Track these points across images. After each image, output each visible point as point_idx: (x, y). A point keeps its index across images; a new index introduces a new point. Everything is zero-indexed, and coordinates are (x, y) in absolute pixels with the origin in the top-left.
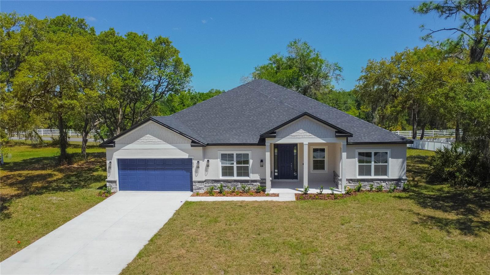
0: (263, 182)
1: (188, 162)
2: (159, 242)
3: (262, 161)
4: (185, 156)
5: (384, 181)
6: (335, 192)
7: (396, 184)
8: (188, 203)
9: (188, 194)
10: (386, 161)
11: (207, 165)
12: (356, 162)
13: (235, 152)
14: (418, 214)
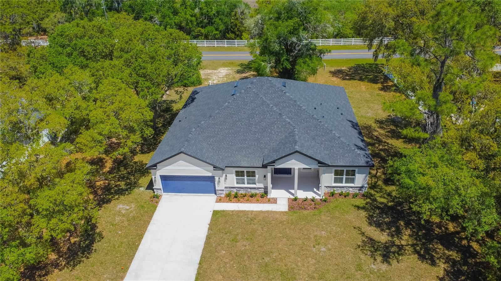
0: (266, 188)
1: (211, 179)
3: (265, 176)
4: (210, 174)
5: (351, 187)
6: (317, 197)
7: (360, 190)
8: (215, 213)
9: (212, 198)
10: (354, 175)
11: (226, 179)
12: (332, 176)
13: (245, 170)
14: (363, 234)
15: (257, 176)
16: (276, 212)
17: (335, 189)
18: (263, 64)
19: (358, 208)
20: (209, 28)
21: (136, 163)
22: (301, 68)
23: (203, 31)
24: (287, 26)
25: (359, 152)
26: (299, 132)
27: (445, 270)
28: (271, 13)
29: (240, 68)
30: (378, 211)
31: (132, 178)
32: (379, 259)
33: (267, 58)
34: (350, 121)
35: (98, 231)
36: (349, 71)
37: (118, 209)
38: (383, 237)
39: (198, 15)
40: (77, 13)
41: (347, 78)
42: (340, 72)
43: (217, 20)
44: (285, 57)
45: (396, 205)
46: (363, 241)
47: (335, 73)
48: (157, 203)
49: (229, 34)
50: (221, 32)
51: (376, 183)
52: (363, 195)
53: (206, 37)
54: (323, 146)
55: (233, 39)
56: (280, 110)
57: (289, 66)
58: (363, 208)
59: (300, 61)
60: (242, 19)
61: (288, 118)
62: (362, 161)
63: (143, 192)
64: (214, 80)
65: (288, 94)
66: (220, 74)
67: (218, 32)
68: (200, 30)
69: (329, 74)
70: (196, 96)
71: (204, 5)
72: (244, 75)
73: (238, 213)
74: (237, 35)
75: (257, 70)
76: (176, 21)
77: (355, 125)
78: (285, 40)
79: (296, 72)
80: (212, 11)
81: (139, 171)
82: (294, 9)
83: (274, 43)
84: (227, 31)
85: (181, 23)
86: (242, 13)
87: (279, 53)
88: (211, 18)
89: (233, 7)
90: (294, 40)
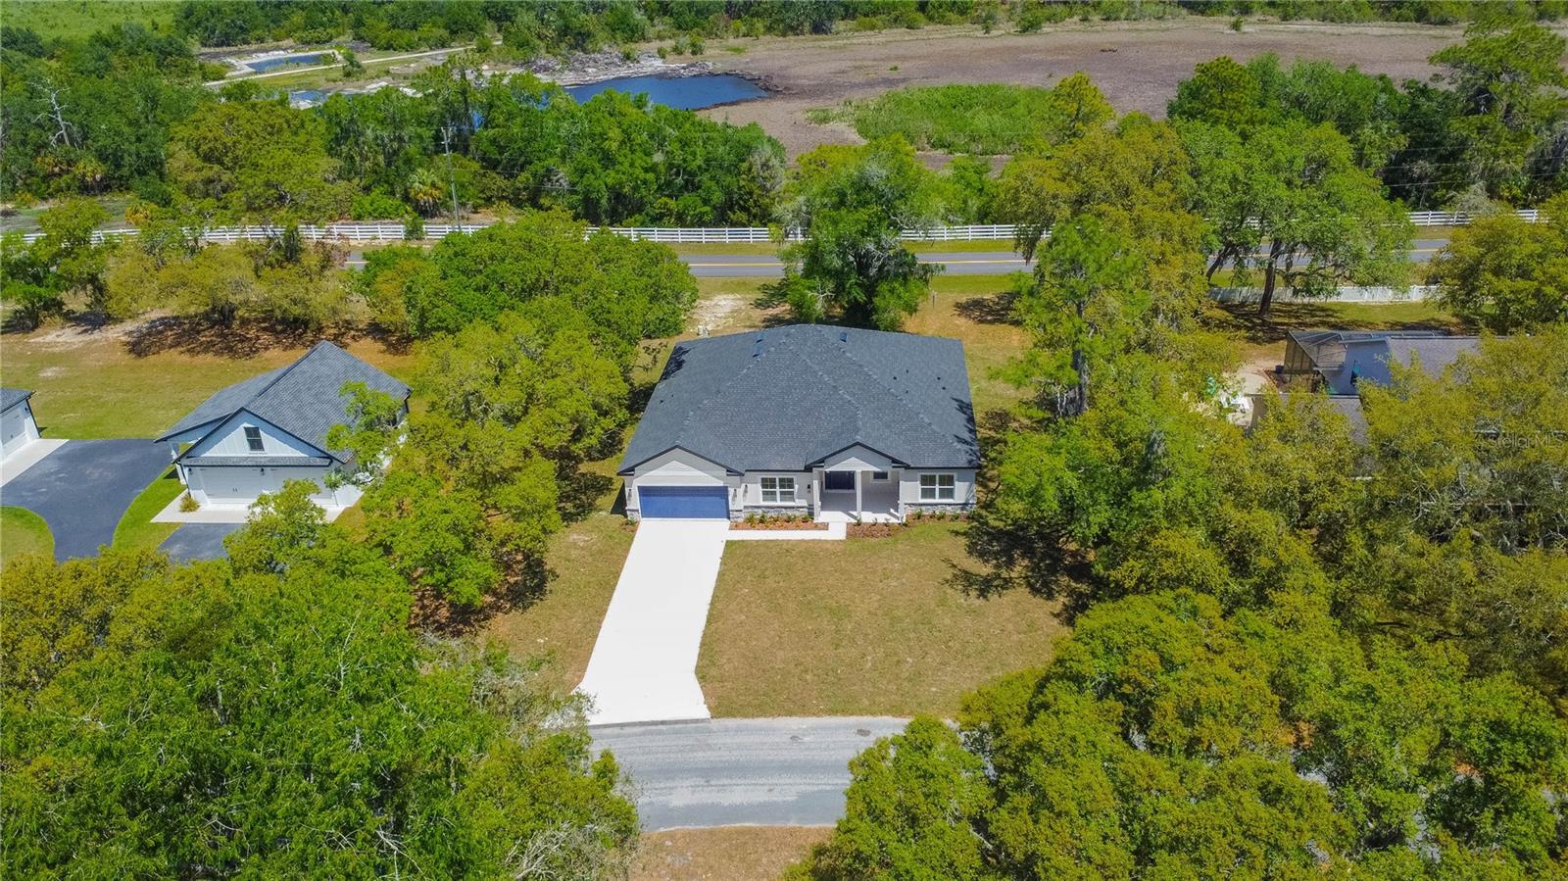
0: (811, 507)
1: (722, 493)
2: (720, 606)
3: (809, 487)
4: (721, 484)
5: (949, 505)
6: (893, 520)
7: (963, 509)
8: (730, 544)
9: (725, 523)
10: (953, 484)
11: (746, 491)
12: (918, 486)
13: (777, 477)
14: (954, 566)
15: (796, 486)
16: (826, 541)
17: (924, 508)
18: (810, 294)
19: (957, 533)
20: (688, 198)
21: (583, 475)
22: (887, 302)
23: (672, 204)
24: (857, 221)
25: (959, 446)
26: (864, 416)
27: (1064, 604)
28: (824, 194)
29: (760, 296)
30: (986, 538)
31: (583, 497)
32: (973, 593)
33: (817, 282)
34: (956, 400)
35: (547, 567)
36: (997, 304)
37: (571, 540)
38: (985, 570)
39: (662, 169)
40: (367, 159)
41: (989, 318)
42: (978, 304)
43: (705, 177)
44: (853, 281)
45: (1017, 530)
46: (955, 575)
47: (964, 309)
48: (634, 531)
49: (734, 213)
50: (714, 207)
51: (993, 500)
52: (968, 518)
53: (681, 220)
54: (902, 437)
55: (744, 226)
56: (835, 381)
57: (862, 298)
58: (965, 534)
59: (883, 287)
60: (764, 178)
61: (848, 393)
62: (963, 461)
63: (606, 517)
64: (706, 324)
65: (848, 354)
66: (718, 309)
67: (708, 209)
68: (666, 204)
69: (952, 311)
70: (683, 357)
71: (677, 145)
72: (771, 312)
73: (766, 543)
74: (755, 217)
75: (799, 305)
76: (610, 181)
77: (965, 408)
78: (854, 246)
79: (875, 310)
80: (695, 158)
81: (593, 486)
82: (871, 189)
83: (831, 252)
84: (730, 205)
85: (622, 186)
86: (765, 165)
87: (842, 273)
88: (692, 174)
89: (744, 150)
90: (871, 247)
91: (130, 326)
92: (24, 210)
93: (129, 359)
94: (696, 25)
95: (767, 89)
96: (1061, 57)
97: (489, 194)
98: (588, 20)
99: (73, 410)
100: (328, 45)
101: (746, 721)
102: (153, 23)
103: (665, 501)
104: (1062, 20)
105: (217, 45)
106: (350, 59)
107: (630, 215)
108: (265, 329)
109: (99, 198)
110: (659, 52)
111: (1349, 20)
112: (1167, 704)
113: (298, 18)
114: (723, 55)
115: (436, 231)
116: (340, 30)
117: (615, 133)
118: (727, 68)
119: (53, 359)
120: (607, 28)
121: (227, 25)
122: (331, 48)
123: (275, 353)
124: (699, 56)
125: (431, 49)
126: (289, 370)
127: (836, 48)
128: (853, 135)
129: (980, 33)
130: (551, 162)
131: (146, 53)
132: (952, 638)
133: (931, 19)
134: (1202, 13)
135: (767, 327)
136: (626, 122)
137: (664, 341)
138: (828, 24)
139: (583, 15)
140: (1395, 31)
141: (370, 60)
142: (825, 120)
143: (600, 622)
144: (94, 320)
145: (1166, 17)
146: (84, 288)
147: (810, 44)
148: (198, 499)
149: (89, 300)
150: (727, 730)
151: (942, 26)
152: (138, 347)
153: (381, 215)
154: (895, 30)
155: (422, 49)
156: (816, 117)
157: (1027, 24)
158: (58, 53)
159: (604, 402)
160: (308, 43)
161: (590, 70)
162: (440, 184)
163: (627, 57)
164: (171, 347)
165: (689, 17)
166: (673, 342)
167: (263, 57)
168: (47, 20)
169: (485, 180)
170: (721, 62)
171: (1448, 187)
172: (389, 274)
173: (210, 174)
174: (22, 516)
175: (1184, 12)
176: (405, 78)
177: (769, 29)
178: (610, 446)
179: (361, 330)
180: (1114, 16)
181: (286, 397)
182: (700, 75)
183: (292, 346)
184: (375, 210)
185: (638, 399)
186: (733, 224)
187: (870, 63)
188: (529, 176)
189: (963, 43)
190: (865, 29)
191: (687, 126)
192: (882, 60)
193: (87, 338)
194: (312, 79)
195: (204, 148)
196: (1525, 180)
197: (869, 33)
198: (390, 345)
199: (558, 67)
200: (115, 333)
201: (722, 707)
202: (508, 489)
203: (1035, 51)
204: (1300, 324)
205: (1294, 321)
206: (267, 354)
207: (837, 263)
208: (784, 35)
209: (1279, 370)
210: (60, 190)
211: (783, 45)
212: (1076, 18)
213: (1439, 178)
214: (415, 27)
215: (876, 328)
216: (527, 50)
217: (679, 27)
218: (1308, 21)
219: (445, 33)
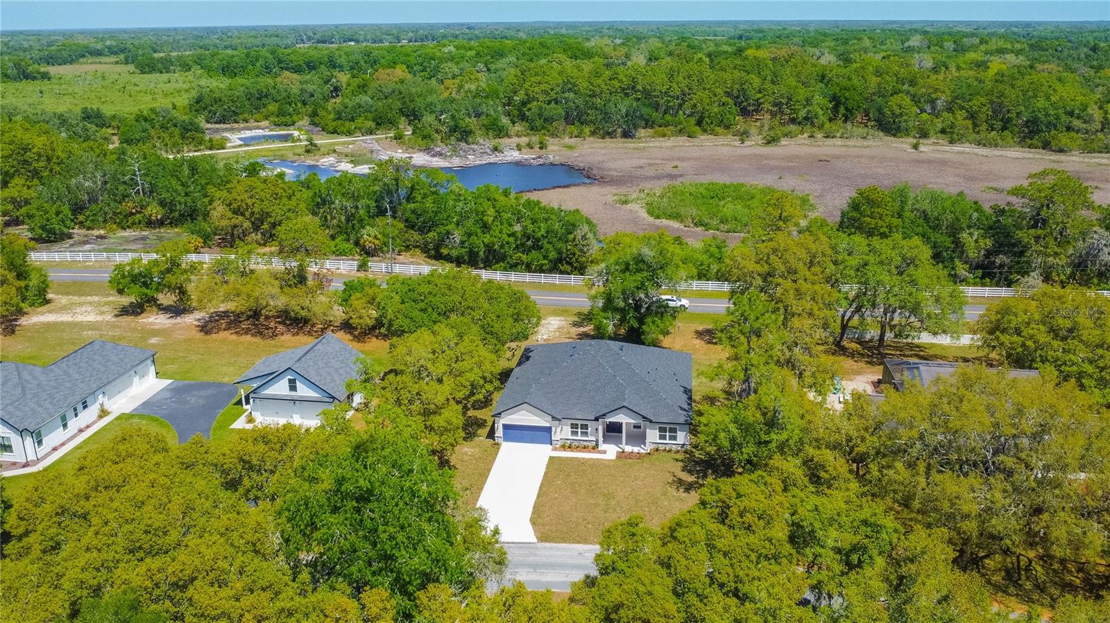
0: (597, 441)
1: (548, 430)
2: (544, 489)
3: (597, 429)
4: (548, 425)
5: (674, 444)
6: (642, 451)
7: (682, 447)
8: (551, 458)
9: (549, 447)
10: (676, 433)
11: (562, 430)
12: (657, 433)
13: (579, 423)
14: (675, 476)
15: (590, 429)
16: (606, 460)
17: (660, 445)
18: (605, 321)
19: (677, 460)
20: (534, 254)
21: (470, 417)
22: (651, 329)
23: (524, 257)
24: (635, 281)
25: (681, 412)
26: (629, 391)
28: (617, 264)
29: (576, 319)
30: (693, 463)
31: (470, 429)
32: (682, 490)
33: (609, 314)
34: (683, 387)
35: (452, 464)
37: (466, 450)
38: (690, 479)
39: (519, 235)
40: (335, 218)
42: (709, 332)
43: (546, 242)
44: (631, 315)
45: (710, 460)
46: (674, 481)
47: (700, 334)
48: (498, 449)
49: (563, 265)
50: (551, 261)
52: (684, 452)
53: (528, 268)
54: (650, 405)
55: (568, 274)
56: (615, 372)
57: (636, 325)
58: (682, 461)
59: (649, 320)
60: (583, 246)
61: (622, 380)
62: (682, 420)
63: (483, 440)
64: (543, 335)
65: (623, 358)
66: (550, 326)
67: (546, 262)
68: (520, 257)
69: (693, 335)
70: (530, 354)
71: (530, 222)
72: (582, 329)
73: (572, 459)
74: (575, 268)
75: (598, 328)
76: (486, 241)
77: (688, 392)
78: (633, 294)
79: (643, 333)
80: (540, 230)
81: (476, 423)
82: (644, 262)
83: (619, 298)
84: (560, 260)
85: (494, 245)
86: (584, 237)
87: (625, 310)
88: (538, 240)
89: (571, 227)
90: (642, 296)
91: (198, 315)
92: (111, 235)
93: (200, 335)
94: (543, 128)
95: (589, 177)
96: (791, 164)
97: (408, 243)
98: (472, 122)
99: (172, 364)
100: (292, 127)
101: (555, 544)
102: (173, 105)
103: (517, 433)
104: (796, 136)
105: (216, 123)
106: (310, 140)
107: (497, 262)
108: (279, 323)
109: (158, 230)
110: (517, 146)
111: (996, 146)
112: (735, 510)
113: (273, 107)
114: (560, 151)
115: (378, 267)
116: (300, 116)
117: (491, 212)
118: (563, 160)
119: (156, 333)
120: (483, 128)
121: (225, 109)
122: (295, 130)
123: (287, 337)
124: (544, 150)
125: (363, 135)
126: (312, 348)
127: (637, 149)
128: (643, 214)
129: (737, 143)
130: (450, 227)
131: (173, 128)
132: (668, 511)
133: (705, 131)
134: (894, 135)
135: (579, 339)
136: (498, 206)
137: (519, 344)
138: (633, 131)
139: (467, 120)
140: (1027, 155)
141: (322, 141)
142: (626, 202)
143: (480, 493)
144: (177, 311)
145: (869, 137)
146: (175, 292)
147: (620, 145)
148: (256, 416)
149: (175, 299)
150: (545, 548)
151: (712, 137)
152: (205, 328)
153: (340, 254)
154: (679, 138)
155: (357, 135)
156: (620, 200)
157: (770, 139)
158: (114, 124)
159: (488, 375)
160: (279, 125)
161: (470, 157)
162: (379, 236)
163: (495, 149)
164: (225, 330)
165: (538, 123)
166: (524, 344)
167: (248, 134)
168: (100, 98)
169: (407, 235)
170: (559, 156)
171: (1018, 273)
172: (359, 295)
173: (237, 221)
174: (157, 420)
175: (881, 134)
176: (346, 156)
177: (593, 133)
178: (486, 402)
179: (337, 327)
180: (831, 135)
181: (311, 363)
182: (544, 164)
183: (297, 334)
184: (337, 251)
185: (505, 376)
186: (562, 272)
187: (659, 162)
188: (435, 234)
189: (725, 149)
190: (659, 136)
191: (537, 209)
192: (669, 160)
193: (173, 321)
194: (283, 152)
195: (235, 206)
196: (1068, 271)
197: (661, 139)
198: (355, 336)
199: (449, 154)
200: (190, 319)
201: (543, 538)
202: (437, 417)
203: (774, 159)
204: (901, 355)
205: (898, 353)
206: (283, 338)
207: (622, 304)
208: (603, 138)
209: (879, 382)
210: (134, 223)
211: (602, 145)
212: (806, 135)
213: (1013, 266)
214: (352, 120)
215: (643, 344)
216: (429, 141)
217: (532, 129)
218: (968, 145)
219: (372, 124)
